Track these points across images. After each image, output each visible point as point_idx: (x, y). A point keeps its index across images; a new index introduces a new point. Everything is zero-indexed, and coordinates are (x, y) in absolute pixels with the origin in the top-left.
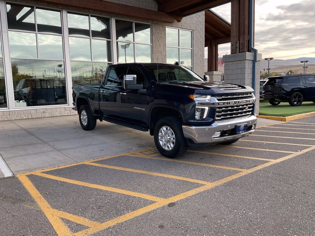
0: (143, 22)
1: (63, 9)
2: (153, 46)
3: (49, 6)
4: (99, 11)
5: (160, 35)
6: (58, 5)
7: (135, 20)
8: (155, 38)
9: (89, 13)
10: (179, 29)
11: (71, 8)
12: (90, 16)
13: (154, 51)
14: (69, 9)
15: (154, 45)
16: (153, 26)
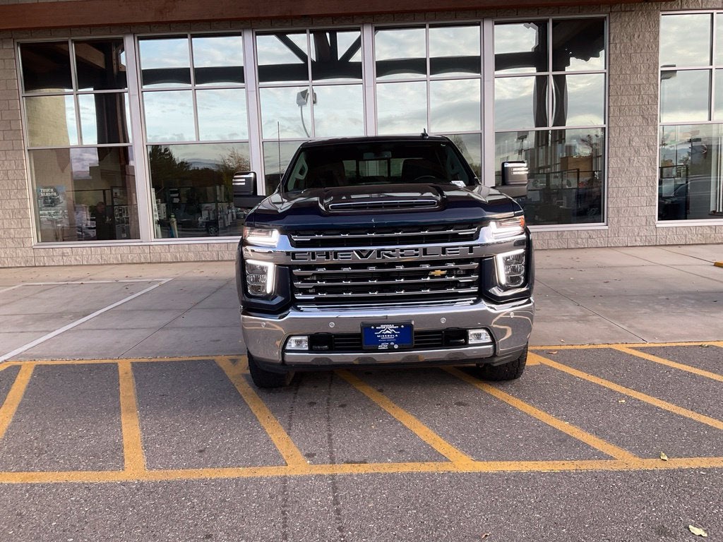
0: (580, 12)
1: (366, 23)
2: (609, 75)
3: (335, 22)
4: (449, 10)
5: (636, 40)
6: (355, 17)
7: (553, 14)
8: (618, 52)
9: (425, 19)
10: (712, 14)
11: (383, 18)
12: (427, 26)
13: (611, 87)
14: (377, 20)
15: (613, 72)
16: (612, 20)
